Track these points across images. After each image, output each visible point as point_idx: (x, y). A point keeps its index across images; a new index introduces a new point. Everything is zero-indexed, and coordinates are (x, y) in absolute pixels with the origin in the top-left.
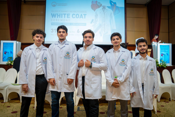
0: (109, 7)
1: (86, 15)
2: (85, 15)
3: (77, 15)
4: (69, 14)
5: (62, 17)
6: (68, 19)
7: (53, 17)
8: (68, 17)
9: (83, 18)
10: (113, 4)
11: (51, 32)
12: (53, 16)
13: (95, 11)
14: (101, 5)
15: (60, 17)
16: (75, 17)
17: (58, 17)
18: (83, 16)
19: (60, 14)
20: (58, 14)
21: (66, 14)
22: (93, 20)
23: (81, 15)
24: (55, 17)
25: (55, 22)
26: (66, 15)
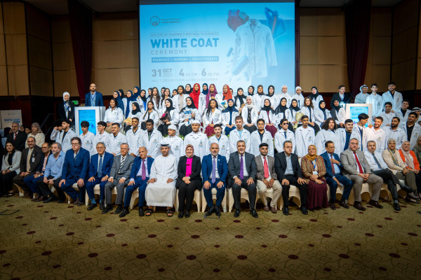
0: (262, 22)
1: (218, 39)
2: (216, 40)
3: (201, 41)
4: (186, 39)
5: (171, 46)
6: (183, 49)
7: (154, 47)
8: (182, 46)
9: (212, 46)
10: (271, 14)
11: (153, 75)
12: (155, 44)
13: (235, 31)
14: (247, 18)
15: (167, 46)
16: (196, 45)
17: (163, 47)
18: (213, 42)
19: (167, 40)
20: (163, 40)
21: (179, 40)
22: (231, 49)
23: (209, 40)
24: (158, 47)
25: (159, 56)
26: (179, 42)
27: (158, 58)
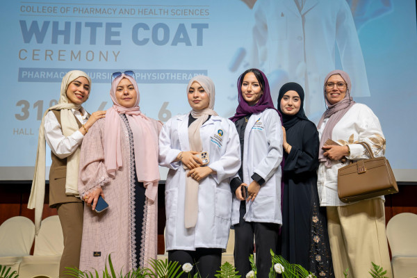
1: (206, 26)
2: (200, 27)
3: (161, 32)
4: (119, 25)
5: (78, 41)
7: (27, 40)
8: (108, 42)
9: (189, 44)
11: (18, 117)
12: (32, 31)
13: (251, 7)
15: (67, 41)
16: (146, 41)
17: (55, 41)
18: (192, 34)
19: (68, 25)
20: (56, 24)
21: (100, 25)
23: (182, 28)
24: (40, 40)
26: (101, 32)
27: (39, 70)
